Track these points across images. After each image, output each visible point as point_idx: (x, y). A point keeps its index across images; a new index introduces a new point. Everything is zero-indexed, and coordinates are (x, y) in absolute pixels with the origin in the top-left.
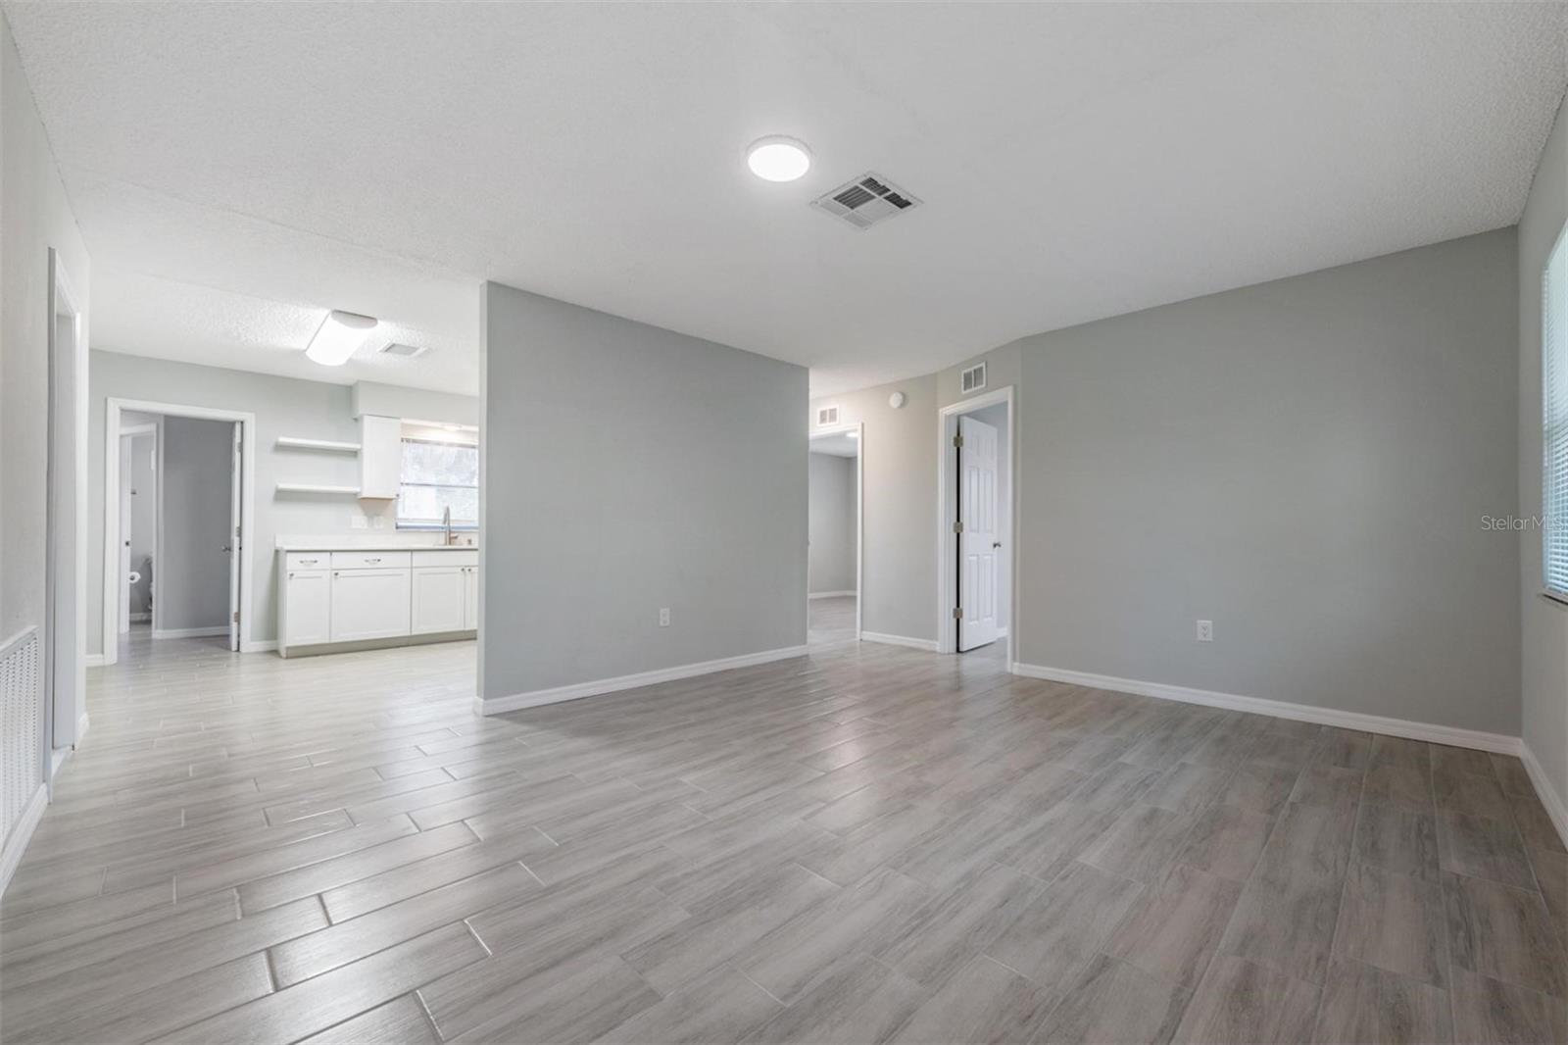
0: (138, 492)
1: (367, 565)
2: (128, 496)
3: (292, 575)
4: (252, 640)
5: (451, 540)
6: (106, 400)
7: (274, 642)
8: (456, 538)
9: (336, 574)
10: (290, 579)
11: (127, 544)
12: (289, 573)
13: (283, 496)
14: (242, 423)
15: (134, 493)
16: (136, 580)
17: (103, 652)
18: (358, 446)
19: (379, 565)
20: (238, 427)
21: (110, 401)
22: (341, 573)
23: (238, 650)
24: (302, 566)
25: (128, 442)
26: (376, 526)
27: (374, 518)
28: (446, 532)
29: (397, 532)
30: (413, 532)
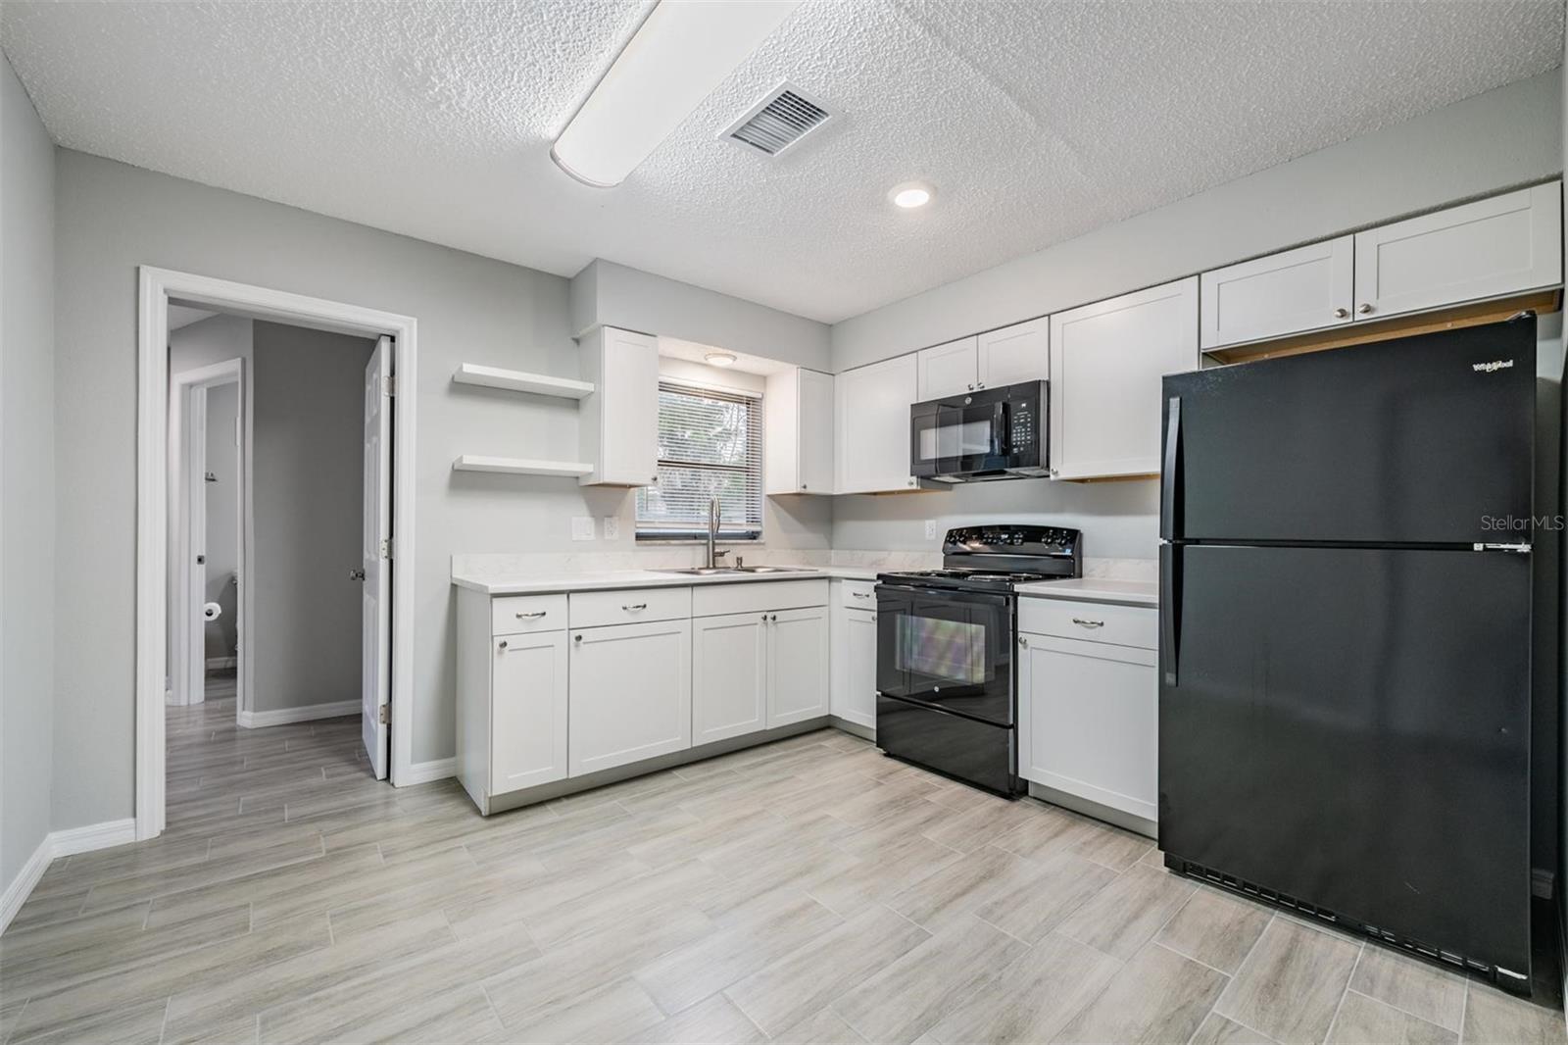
0: (216, 476)
1: (627, 617)
2: (200, 485)
3: (504, 645)
4: (413, 762)
5: (714, 560)
6: (138, 269)
7: (451, 760)
8: (722, 554)
9: (579, 638)
10: (500, 653)
11: (200, 560)
12: (497, 641)
13: (466, 480)
14: (393, 339)
15: (210, 479)
16: (214, 617)
17: (135, 816)
18: (588, 387)
19: (644, 615)
20: (384, 346)
21: (148, 275)
22: (586, 635)
23: (388, 777)
24: (519, 626)
25: (200, 396)
26: (607, 537)
27: (603, 520)
28: (707, 544)
29: (638, 545)
30: (660, 545)
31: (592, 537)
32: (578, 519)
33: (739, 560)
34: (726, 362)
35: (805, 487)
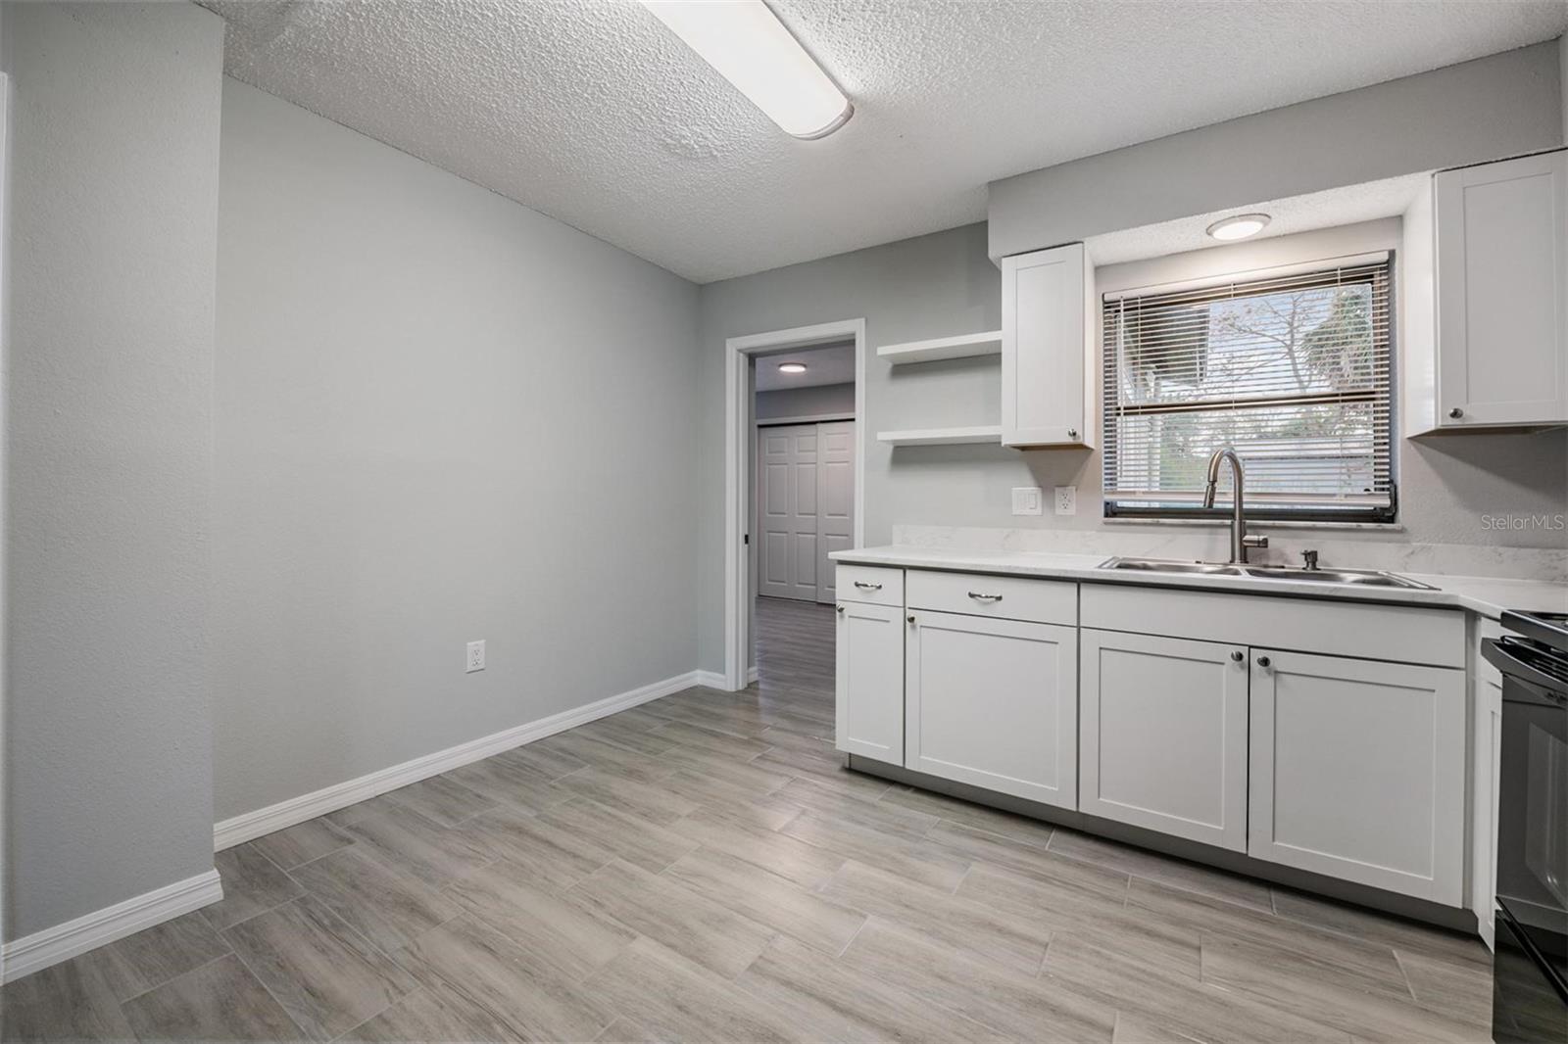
1: (974, 608)
3: (842, 610)
5: (1243, 552)
9: (911, 620)
12: (839, 605)
19: (998, 609)
21: (730, 344)
22: (921, 618)
26: (1058, 512)
27: (1054, 491)
28: (1231, 526)
29: (1106, 523)
30: (1145, 524)
31: (1039, 511)
32: (1022, 491)
33: (1311, 557)
34: (1252, 228)
35: (1456, 414)
